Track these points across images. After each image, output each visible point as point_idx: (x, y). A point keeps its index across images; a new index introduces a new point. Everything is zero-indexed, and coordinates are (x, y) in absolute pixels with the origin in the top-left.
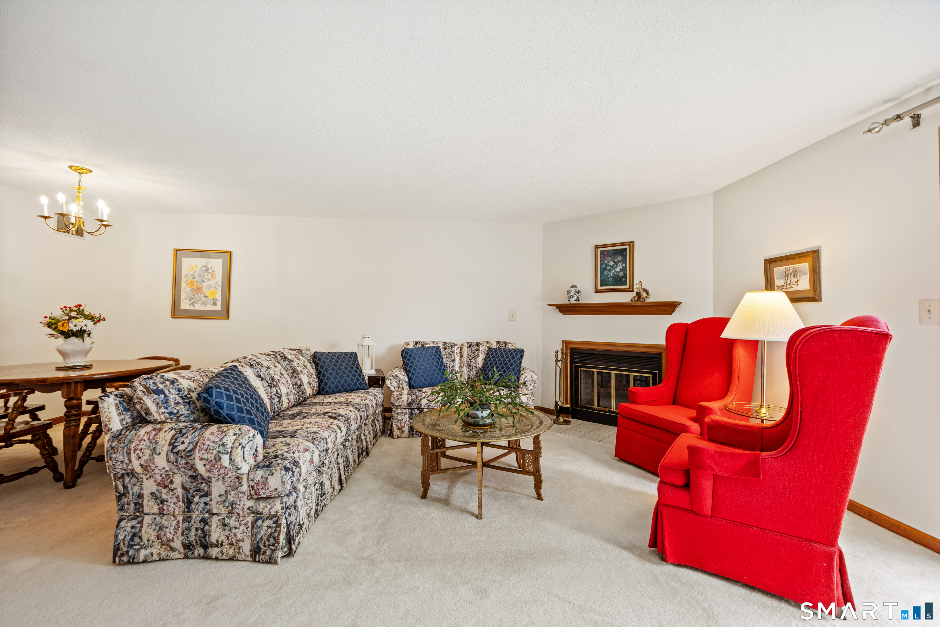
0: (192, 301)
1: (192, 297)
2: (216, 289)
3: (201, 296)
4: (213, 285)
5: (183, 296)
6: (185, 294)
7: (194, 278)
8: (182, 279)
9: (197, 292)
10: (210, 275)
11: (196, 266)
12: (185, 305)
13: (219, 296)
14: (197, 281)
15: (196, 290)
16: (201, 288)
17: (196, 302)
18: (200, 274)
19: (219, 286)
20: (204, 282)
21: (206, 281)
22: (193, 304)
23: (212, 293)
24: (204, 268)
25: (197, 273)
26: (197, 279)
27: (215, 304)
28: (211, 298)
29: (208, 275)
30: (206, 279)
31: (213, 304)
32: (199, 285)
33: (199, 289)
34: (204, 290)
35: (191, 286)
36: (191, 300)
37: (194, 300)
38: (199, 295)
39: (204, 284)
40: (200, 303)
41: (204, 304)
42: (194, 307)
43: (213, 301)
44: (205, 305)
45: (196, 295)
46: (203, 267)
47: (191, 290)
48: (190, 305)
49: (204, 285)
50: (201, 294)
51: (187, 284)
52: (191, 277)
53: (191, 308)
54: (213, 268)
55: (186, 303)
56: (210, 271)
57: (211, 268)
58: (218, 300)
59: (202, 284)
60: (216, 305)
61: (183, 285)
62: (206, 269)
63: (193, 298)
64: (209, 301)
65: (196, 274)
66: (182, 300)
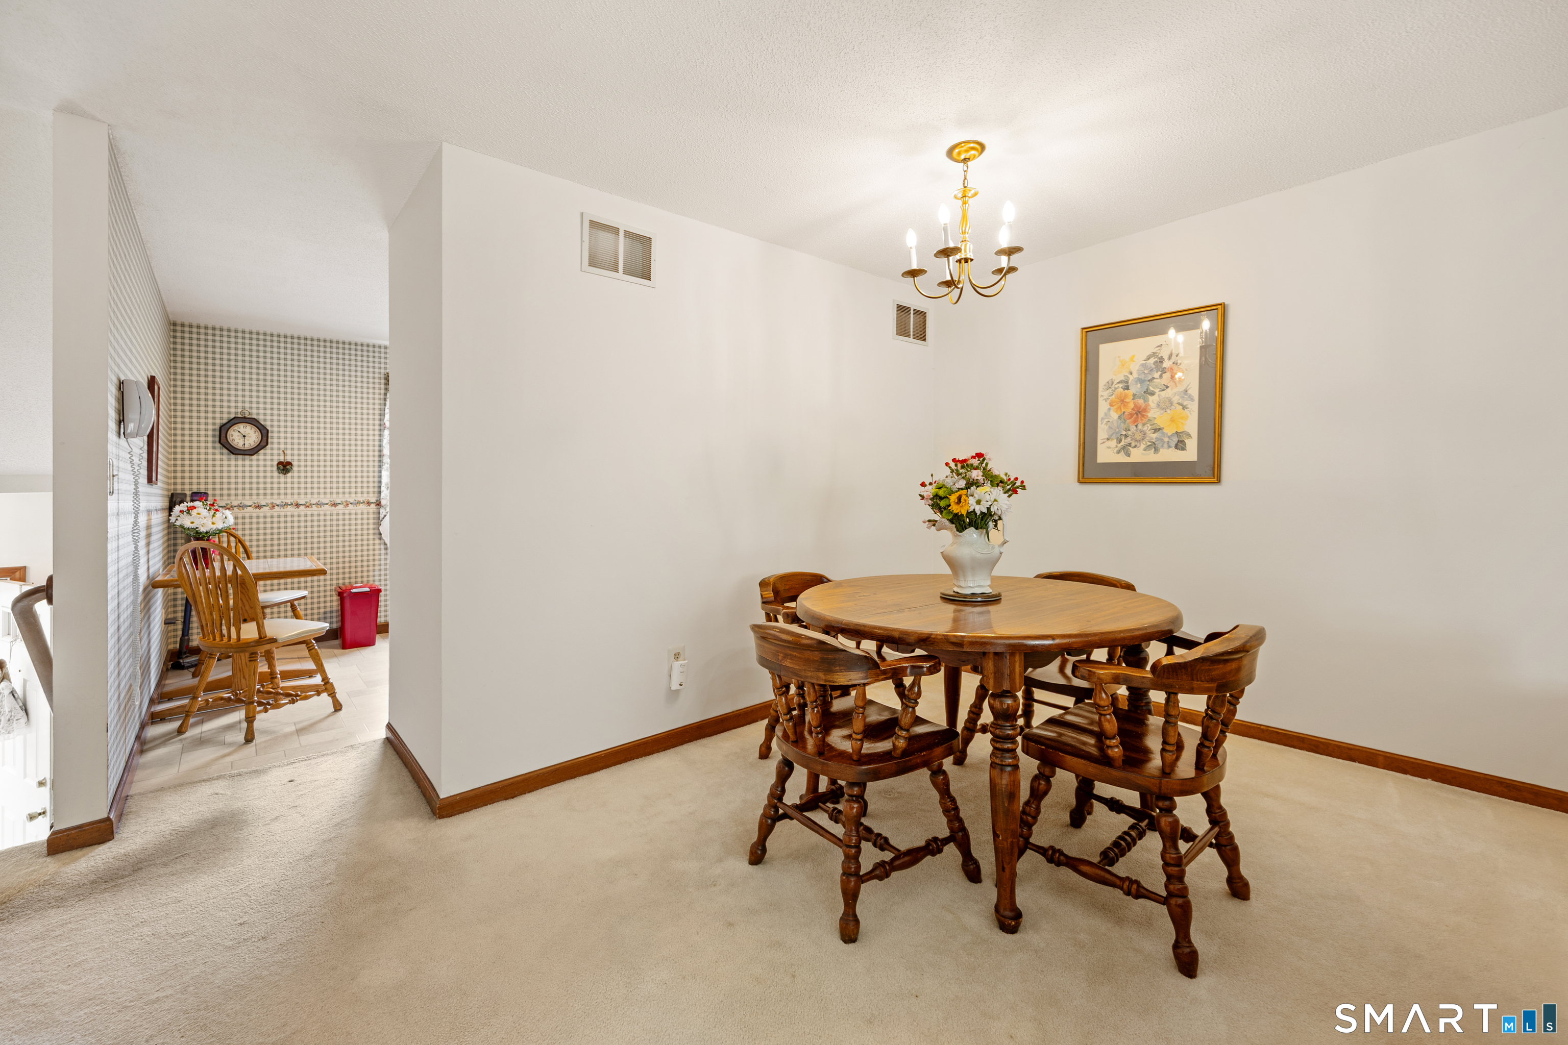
0: (1123, 443)
1: (1124, 433)
2: (1184, 407)
3: (1145, 428)
4: (1176, 399)
5: (1102, 432)
6: (1107, 427)
7: (1127, 388)
8: (1100, 393)
9: (1135, 421)
10: (1167, 376)
11: (1132, 359)
12: (1107, 453)
13: (1191, 425)
14: (1134, 395)
15: (1131, 415)
16: (1145, 410)
17: (1133, 445)
18: (1142, 377)
19: (1192, 400)
20: (1153, 394)
21: (1157, 391)
22: (1125, 450)
23: (1172, 420)
24: (1152, 360)
25: (1135, 375)
26: (1135, 389)
27: (1180, 445)
28: (1169, 430)
29: (1161, 376)
30: (1157, 387)
31: (1176, 447)
32: (1141, 401)
33: (1139, 413)
34: (1153, 413)
35: (1120, 408)
36: (1120, 441)
37: (1129, 440)
38: (1140, 427)
39: (1151, 398)
40: (1143, 446)
41: (1154, 447)
42: (1129, 455)
43: (1175, 439)
44: (1156, 450)
45: (1133, 428)
46: (1148, 358)
47: (1120, 417)
48: (1119, 452)
49: (1153, 400)
50: (1144, 425)
51: (1111, 405)
52: (1120, 385)
53: (1122, 458)
54: (1174, 357)
55: (1109, 448)
56: (1167, 364)
57: (1170, 358)
58: (1189, 436)
59: (1146, 400)
60: (1183, 449)
61: (1103, 407)
62: (1155, 363)
63: (1126, 436)
64: (1166, 439)
65: (1131, 378)
66: (1099, 441)
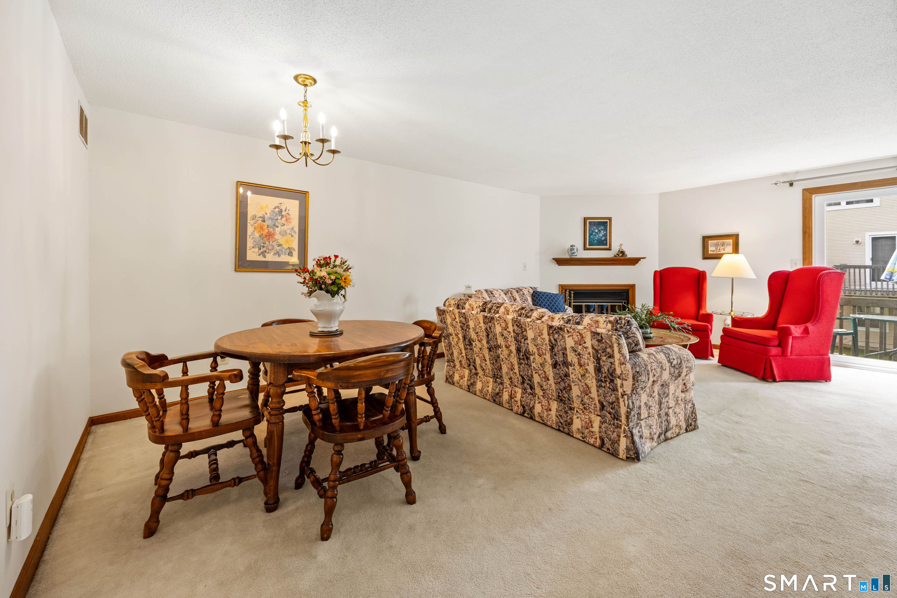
0: (262, 250)
1: (262, 245)
2: (292, 236)
3: (274, 244)
4: (288, 231)
5: (250, 243)
6: (252, 241)
7: (264, 221)
8: (248, 221)
9: (268, 239)
10: (284, 219)
11: (267, 206)
12: (252, 255)
13: (295, 244)
14: (268, 226)
15: (266, 236)
16: (274, 234)
17: (267, 251)
18: (272, 217)
19: (296, 233)
20: (277, 227)
21: (279, 226)
22: (263, 254)
23: (287, 241)
24: (277, 210)
25: (268, 215)
26: (268, 222)
27: (290, 254)
28: (285, 246)
29: (281, 219)
30: (279, 224)
31: (289, 255)
32: (271, 230)
33: (270, 236)
34: (277, 237)
35: (260, 231)
36: (260, 249)
37: (265, 249)
38: (271, 243)
39: (276, 229)
40: (272, 253)
41: (278, 254)
42: (265, 257)
43: (288, 251)
44: (279, 256)
45: (267, 243)
46: (275, 208)
47: (260, 236)
48: (259, 255)
49: (277, 230)
50: (273, 242)
51: (255, 228)
52: (260, 219)
53: (261, 258)
54: (287, 210)
55: (254, 252)
56: (284, 213)
57: (285, 211)
58: (294, 250)
59: (274, 230)
60: (292, 256)
61: (250, 229)
62: (278, 211)
63: (263, 247)
64: (284, 251)
65: (266, 216)
66: (248, 248)
